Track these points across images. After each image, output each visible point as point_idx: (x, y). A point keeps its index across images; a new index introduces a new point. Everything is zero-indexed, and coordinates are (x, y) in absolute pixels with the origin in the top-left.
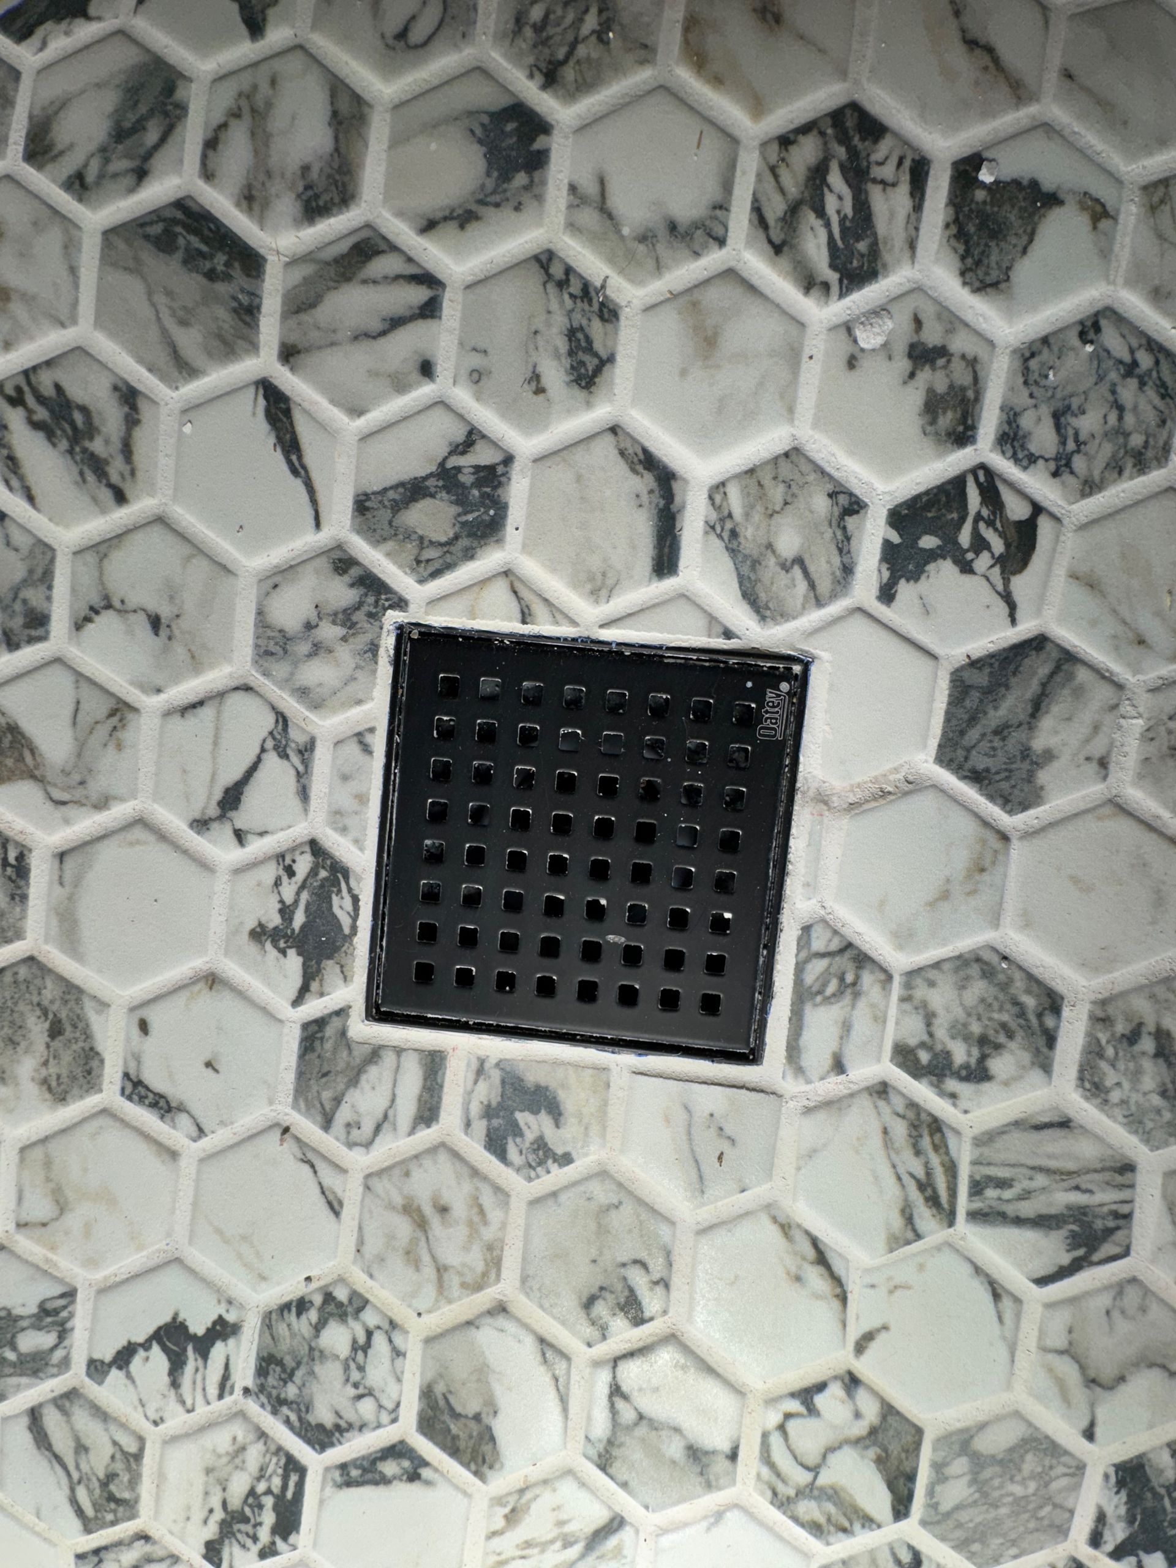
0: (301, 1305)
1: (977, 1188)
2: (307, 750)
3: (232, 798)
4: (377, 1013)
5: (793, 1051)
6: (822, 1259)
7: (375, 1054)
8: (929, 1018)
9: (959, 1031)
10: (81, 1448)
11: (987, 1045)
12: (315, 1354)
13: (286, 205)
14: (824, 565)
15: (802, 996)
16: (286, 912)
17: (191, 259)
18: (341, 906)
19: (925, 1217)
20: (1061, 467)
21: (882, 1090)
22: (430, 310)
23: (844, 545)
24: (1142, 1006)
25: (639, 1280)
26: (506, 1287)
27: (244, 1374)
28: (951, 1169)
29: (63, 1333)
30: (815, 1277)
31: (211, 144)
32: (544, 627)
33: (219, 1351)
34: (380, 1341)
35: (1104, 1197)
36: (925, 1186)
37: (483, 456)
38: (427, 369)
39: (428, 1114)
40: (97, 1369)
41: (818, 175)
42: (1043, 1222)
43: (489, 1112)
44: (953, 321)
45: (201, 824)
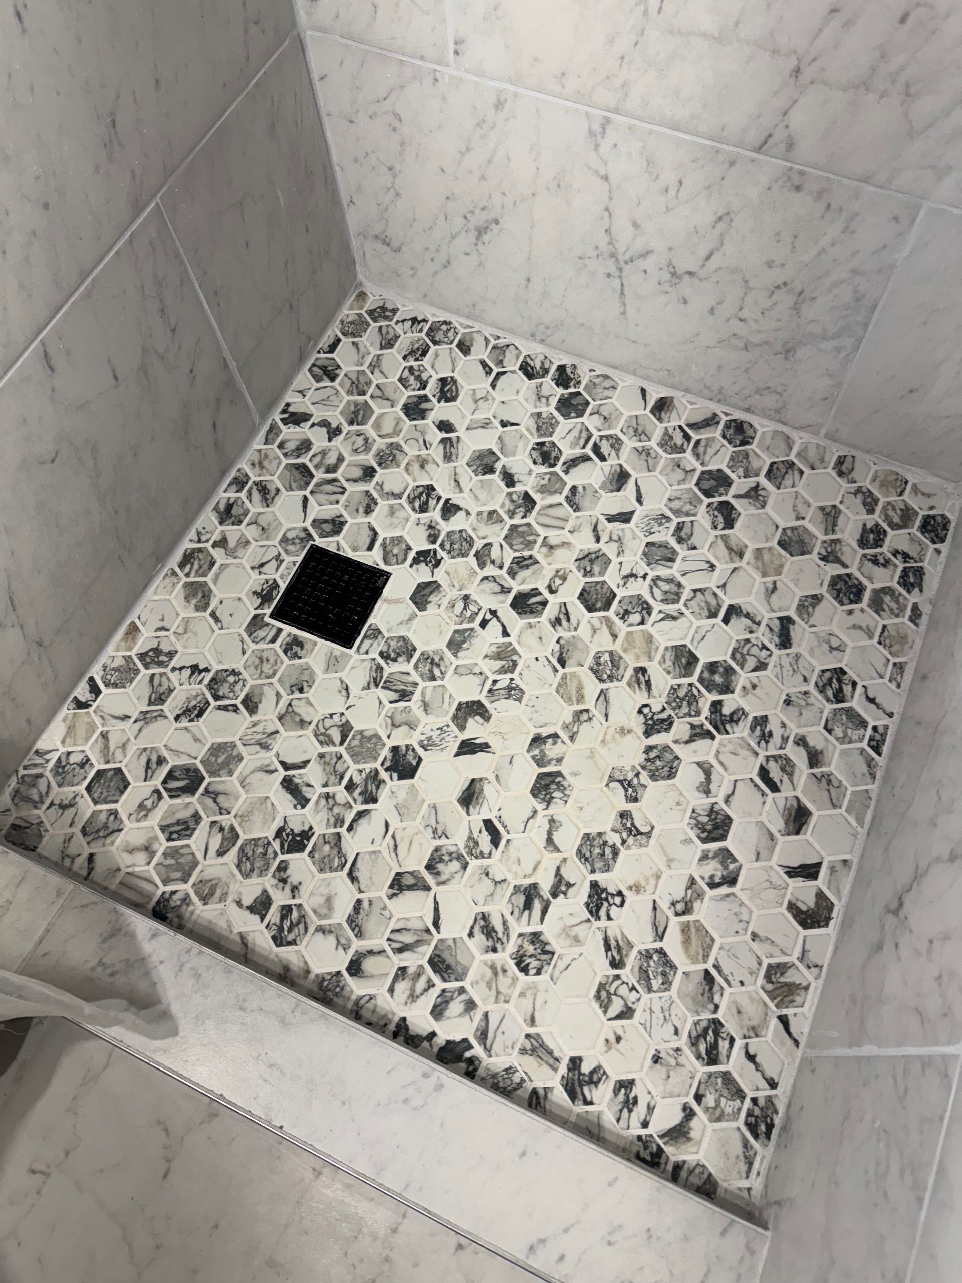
0: (227, 670)
1: (385, 682)
2: (282, 561)
3: (262, 565)
4: (272, 616)
5: (359, 647)
6: (347, 689)
7: (267, 625)
8: (389, 646)
9: (394, 651)
10: (160, 685)
11: (399, 655)
12: (225, 681)
13: (322, 469)
14: (401, 558)
15: (365, 637)
16: (262, 590)
17: (301, 472)
18: (274, 593)
19: (372, 685)
20: (449, 552)
21: (374, 659)
22: (342, 493)
23: (406, 555)
24: (431, 653)
25: (305, 684)
26: (274, 680)
27: (206, 681)
28: (382, 677)
29: (171, 659)
30: (344, 692)
31: (313, 456)
32: (341, 553)
33: (203, 674)
34: (241, 683)
35: (410, 688)
36: (375, 679)
37: (342, 519)
38: (337, 502)
39: (273, 641)
40: (174, 669)
41: (421, 494)
42: (396, 691)
43: (287, 644)
44: (437, 523)
45: (253, 568)
